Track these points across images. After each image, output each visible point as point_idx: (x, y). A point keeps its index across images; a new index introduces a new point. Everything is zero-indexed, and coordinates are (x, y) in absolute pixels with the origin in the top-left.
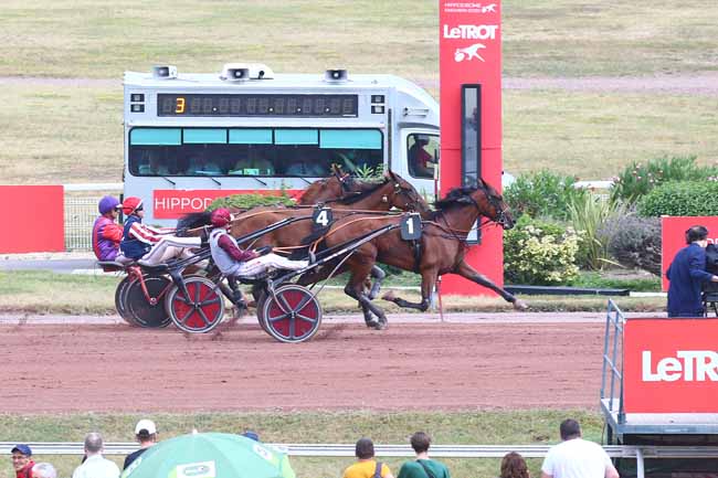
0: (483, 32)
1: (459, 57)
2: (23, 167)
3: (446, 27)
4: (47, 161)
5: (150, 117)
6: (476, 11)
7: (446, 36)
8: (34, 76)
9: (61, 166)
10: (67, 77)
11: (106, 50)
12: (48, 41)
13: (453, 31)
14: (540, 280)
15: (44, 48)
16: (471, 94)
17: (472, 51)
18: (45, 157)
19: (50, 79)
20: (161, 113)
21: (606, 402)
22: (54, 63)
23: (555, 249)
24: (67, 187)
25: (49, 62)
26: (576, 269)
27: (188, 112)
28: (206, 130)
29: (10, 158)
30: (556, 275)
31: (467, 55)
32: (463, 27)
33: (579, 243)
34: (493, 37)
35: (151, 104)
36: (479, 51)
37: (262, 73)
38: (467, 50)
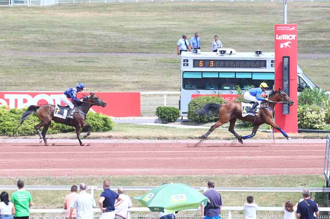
0: (291, 37)
1: (282, 46)
2: (129, 86)
3: (277, 36)
4: (137, 84)
5: (191, 68)
6: (288, 29)
7: (277, 38)
8: (136, 53)
9: (142, 85)
10: (148, 53)
11: (163, 43)
12: (142, 40)
13: (279, 37)
14: (311, 127)
15: (140, 42)
16: (286, 60)
17: (286, 44)
18: (137, 82)
19: (142, 54)
20: (194, 66)
21: (326, 172)
22: (144, 48)
23: (316, 116)
24: (142, 93)
25: (142, 47)
26: (324, 123)
27: (204, 66)
28: (211, 72)
29: (124, 83)
30: (317, 126)
31: (284, 46)
32: (284, 35)
33: (326, 114)
34: (294, 39)
35: (191, 63)
36: (289, 44)
37: (231, 52)
38: (285, 44)
